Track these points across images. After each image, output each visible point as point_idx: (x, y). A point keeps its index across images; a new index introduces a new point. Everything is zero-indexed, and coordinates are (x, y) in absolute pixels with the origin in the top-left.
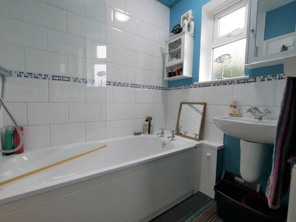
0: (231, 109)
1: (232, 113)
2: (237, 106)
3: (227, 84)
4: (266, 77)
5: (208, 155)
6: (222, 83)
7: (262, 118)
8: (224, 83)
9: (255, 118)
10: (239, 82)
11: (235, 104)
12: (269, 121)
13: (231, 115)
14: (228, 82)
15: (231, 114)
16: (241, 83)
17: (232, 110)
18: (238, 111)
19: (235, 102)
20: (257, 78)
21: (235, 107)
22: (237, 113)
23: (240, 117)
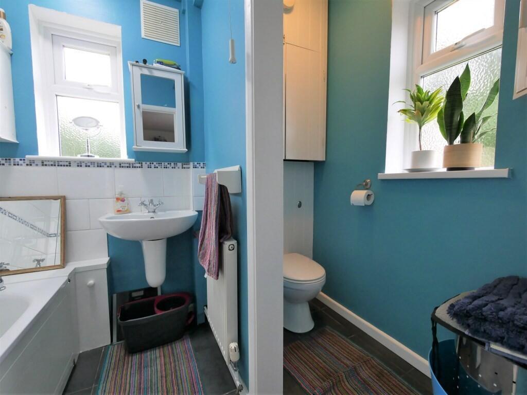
0: (118, 203)
1: (121, 209)
2: (125, 199)
3: (103, 166)
4: (153, 163)
5: (91, 282)
6: (94, 164)
7: (156, 211)
8: (98, 164)
9: (149, 212)
10: (121, 165)
11: (121, 195)
12: (163, 213)
13: (118, 213)
14: (106, 164)
15: (119, 211)
16: (125, 167)
17: (119, 205)
18: (126, 205)
19: (121, 194)
20: (144, 163)
21: (123, 200)
22: (126, 208)
23: (130, 212)
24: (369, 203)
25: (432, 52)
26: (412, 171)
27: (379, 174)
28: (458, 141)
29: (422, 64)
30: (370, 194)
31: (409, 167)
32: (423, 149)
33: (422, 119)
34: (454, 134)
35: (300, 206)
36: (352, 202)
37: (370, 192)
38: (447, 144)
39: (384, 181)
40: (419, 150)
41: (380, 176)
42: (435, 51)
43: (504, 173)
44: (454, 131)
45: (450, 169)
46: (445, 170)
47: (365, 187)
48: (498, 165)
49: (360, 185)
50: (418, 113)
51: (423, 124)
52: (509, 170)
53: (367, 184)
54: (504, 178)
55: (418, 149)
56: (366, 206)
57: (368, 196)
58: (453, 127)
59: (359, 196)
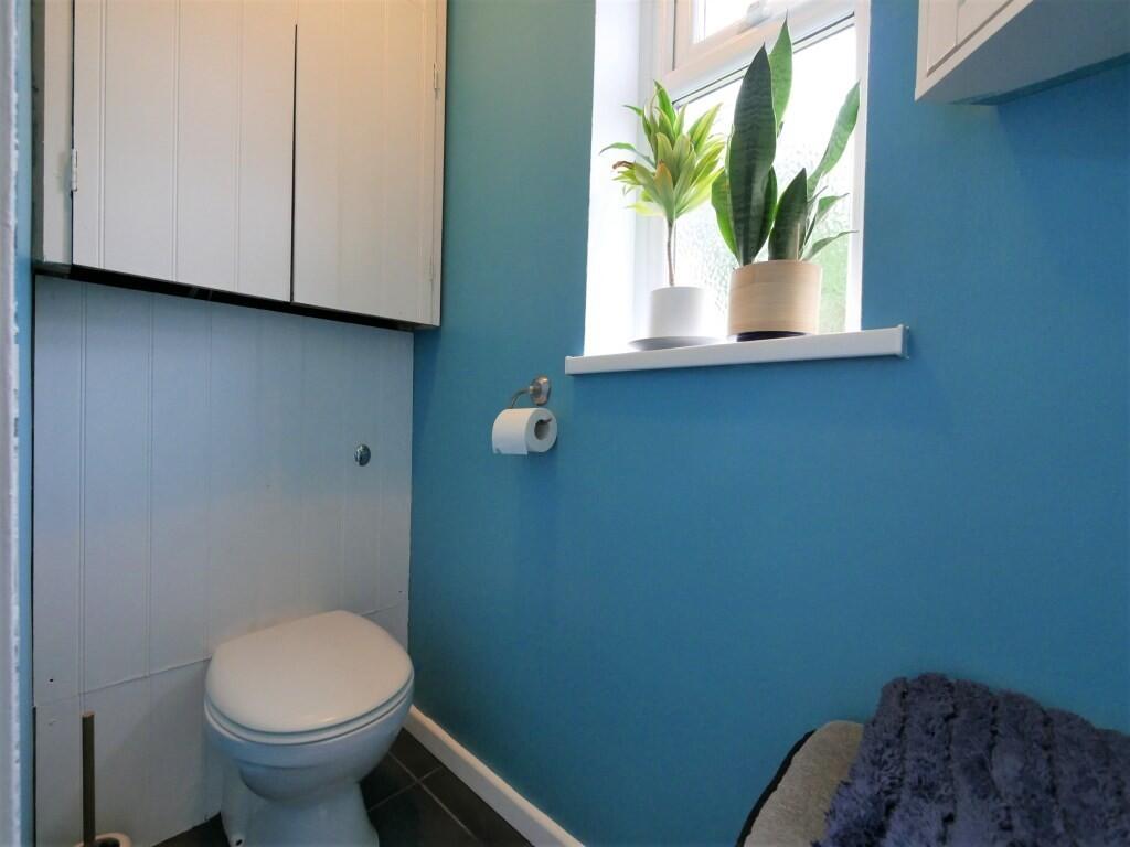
24: (543, 446)
25: (695, 41)
26: (652, 344)
27: (568, 358)
28: (763, 255)
29: (674, 68)
30: (544, 419)
31: (645, 334)
32: (678, 283)
33: (675, 192)
34: (753, 236)
35: (364, 459)
36: (495, 445)
37: (544, 414)
38: (738, 265)
39: (581, 377)
40: (668, 286)
41: (572, 365)
42: (702, 39)
43: (890, 340)
44: (755, 226)
45: (747, 336)
46: (734, 340)
47: (535, 398)
48: (871, 317)
49: (522, 392)
50: (662, 172)
51: (679, 213)
52: (904, 329)
53: (537, 392)
54: (893, 357)
55: (666, 284)
56: (532, 454)
57: (540, 427)
58: (753, 213)
59: (512, 426)
